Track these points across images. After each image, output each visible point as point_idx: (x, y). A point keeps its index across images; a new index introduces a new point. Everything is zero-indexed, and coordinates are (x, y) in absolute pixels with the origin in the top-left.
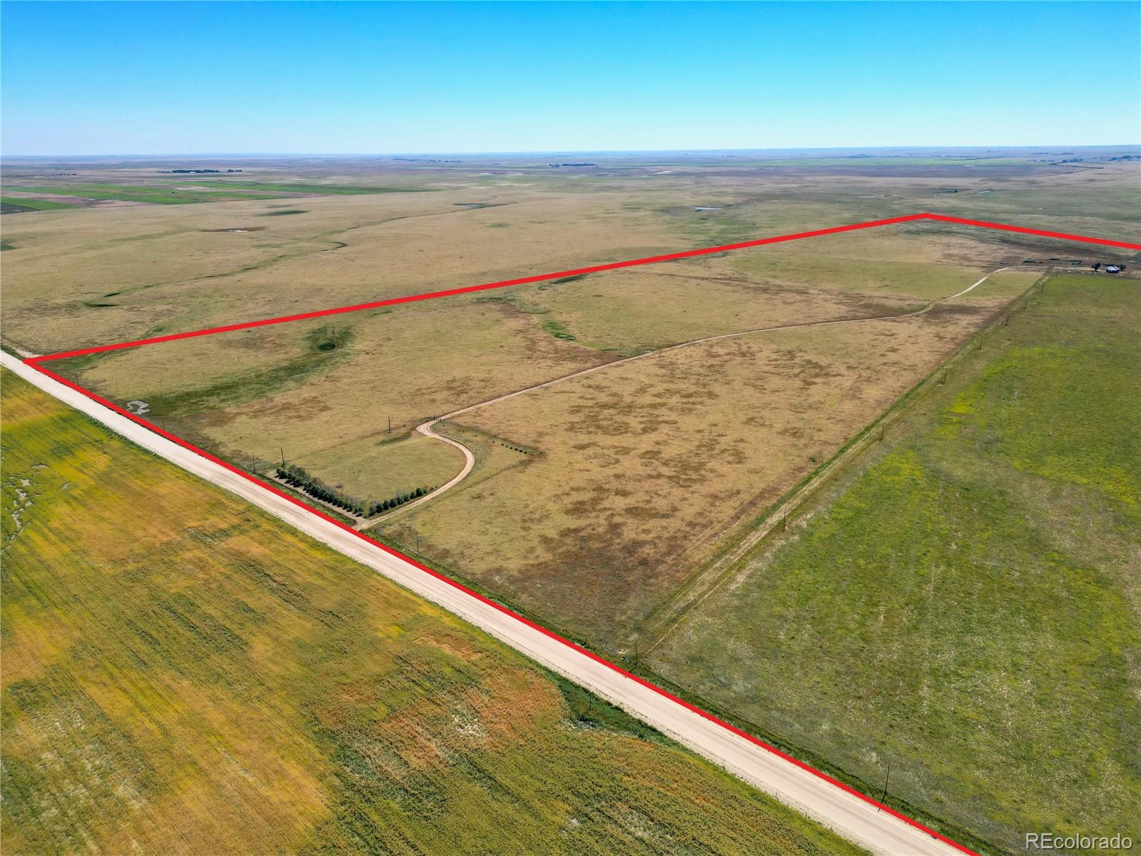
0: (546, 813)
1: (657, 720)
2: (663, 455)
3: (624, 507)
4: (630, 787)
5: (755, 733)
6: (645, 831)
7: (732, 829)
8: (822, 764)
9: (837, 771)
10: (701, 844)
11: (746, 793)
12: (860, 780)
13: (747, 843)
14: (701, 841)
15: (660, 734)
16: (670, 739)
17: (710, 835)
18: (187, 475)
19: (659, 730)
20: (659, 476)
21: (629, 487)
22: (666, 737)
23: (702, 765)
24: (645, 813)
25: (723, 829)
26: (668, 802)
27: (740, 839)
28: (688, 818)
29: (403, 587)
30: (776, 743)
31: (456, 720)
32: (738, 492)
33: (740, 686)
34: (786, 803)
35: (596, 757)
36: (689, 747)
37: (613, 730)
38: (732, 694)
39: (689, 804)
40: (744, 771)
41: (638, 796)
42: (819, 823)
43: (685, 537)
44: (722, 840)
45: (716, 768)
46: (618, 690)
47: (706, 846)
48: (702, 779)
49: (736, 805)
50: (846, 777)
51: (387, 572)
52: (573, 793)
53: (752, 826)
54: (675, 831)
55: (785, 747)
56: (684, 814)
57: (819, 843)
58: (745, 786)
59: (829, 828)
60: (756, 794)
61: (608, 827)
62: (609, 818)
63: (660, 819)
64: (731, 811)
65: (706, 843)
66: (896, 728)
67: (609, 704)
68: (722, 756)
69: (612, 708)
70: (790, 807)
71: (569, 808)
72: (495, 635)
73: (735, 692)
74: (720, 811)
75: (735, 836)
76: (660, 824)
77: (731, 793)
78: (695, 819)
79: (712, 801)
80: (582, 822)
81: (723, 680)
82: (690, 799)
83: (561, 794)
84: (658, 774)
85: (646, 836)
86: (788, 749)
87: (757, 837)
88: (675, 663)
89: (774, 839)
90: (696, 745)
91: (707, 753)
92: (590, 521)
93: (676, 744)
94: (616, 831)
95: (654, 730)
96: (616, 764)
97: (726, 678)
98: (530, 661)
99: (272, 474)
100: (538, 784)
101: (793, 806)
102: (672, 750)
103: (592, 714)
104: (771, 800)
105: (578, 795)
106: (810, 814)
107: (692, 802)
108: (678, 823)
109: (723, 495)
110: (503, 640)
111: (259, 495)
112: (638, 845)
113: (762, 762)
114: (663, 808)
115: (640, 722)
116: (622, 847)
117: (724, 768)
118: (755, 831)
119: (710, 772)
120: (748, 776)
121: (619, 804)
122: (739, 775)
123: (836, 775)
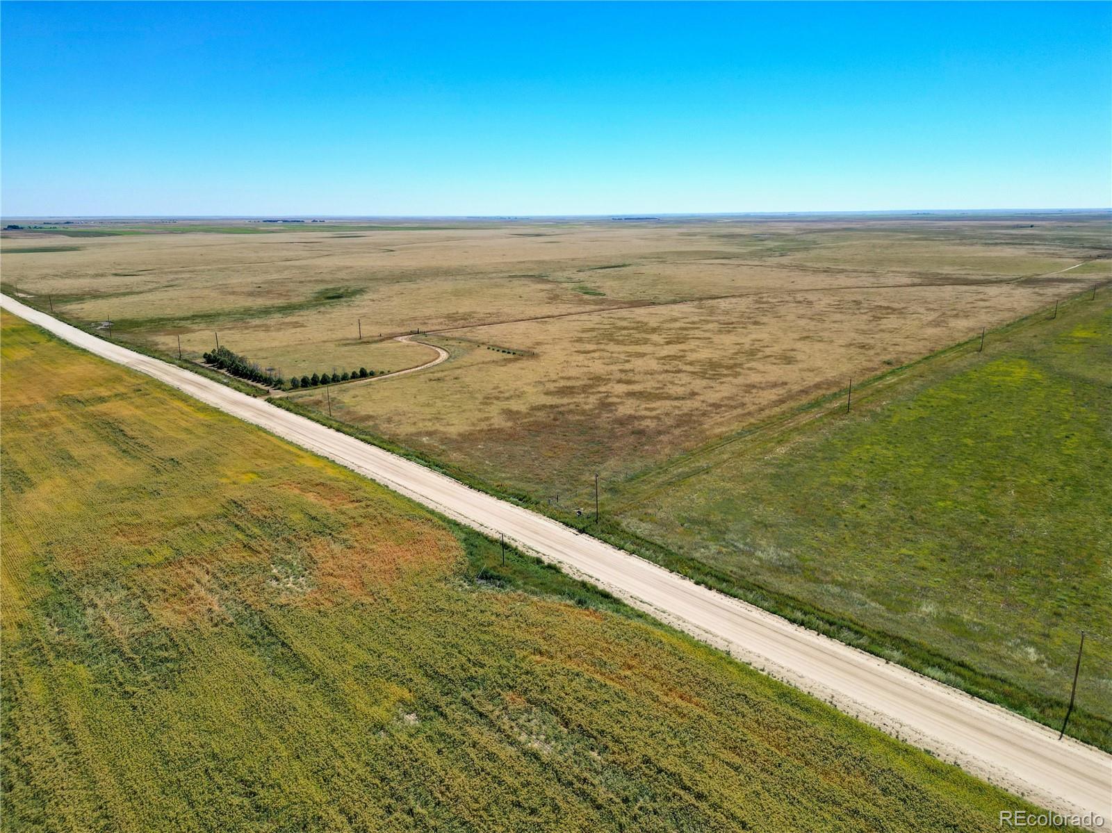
0: (361, 702)
1: (614, 583)
2: (688, 358)
3: (626, 391)
4: (538, 669)
5: (794, 608)
6: (547, 741)
7: (733, 749)
8: (927, 656)
9: (957, 668)
10: (660, 771)
11: (769, 692)
12: (1010, 685)
13: (763, 776)
14: (664, 763)
15: (617, 601)
16: (632, 609)
17: (684, 756)
18: (102, 360)
19: (615, 595)
20: (679, 371)
21: (637, 378)
22: (625, 605)
23: (685, 647)
24: (555, 712)
25: (712, 746)
26: (606, 697)
27: (749, 768)
28: (642, 723)
29: (290, 443)
30: (831, 624)
31: (275, 571)
32: (786, 384)
33: (769, 552)
34: (852, 714)
35: (489, 625)
36: (665, 622)
37: (533, 593)
38: (755, 562)
39: (648, 702)
40: (767, 659)
41: (550, 684)
42: (928, 752)
43: (704, 414)
44: (707, 766)
45: (710, 651)
46: (559, 547)
47: (672, 775)
48: (681, 665)
49: (745, 709)
50: (979, 679)
51: (279, 430)
52: (426, 674)
53: (778, 746)
54: (610, 744)
55: (850, 629)
56: (633, 717)
57: (928, 786)
58: (768, 682)
59: (950, 761)
60: (787, 694)
61: (473, 731)
62: (481, 715)
63: (583, 722)
64: (734, 718)
65: (672, 769)
66: (1067, 618)
67: (539, 561)
68: (725, 636)
69: (543, 568)
70: (861, 719)
71: (407, 696)
72: (392, 487)
73: (760, 559)
74: (711, 717)
75: (737, 760)
76: (583, 731)
77: (736, 689)
78: (655, 726)
79: (695, 699)
80: (424, 719)
81: (742, 546)
82: (651, 694)
83: (400, 673)
84: (598, 653)
85: (546, 752)
86: (856, 632)
87: (786, 766)
88: (662, 524)
89: (826, 774)
90: (679, 618)
91: (697, 631)
92: (575, 400)
93: (641, 616)
94: (487, 738)
95: (606, 596)
96: (519, 635)
97: (745, 544)
98: (432, 512)
99: (200, 361)
100: (364, 656)
101: (867, 718)
102: (635, 622)
103: (504, 572)
104: (820, 705)
105: (434, 676)
106: (905, 733)
107: (656, 699)
108: (617, 731)
109: (763, 385)
110: (402, 491)
111: (167, 373)
112: (523, 764)
113: (807, 649)
114: (594, 705)
115: (584, 584)
116: (488, 765)
117: (728, 653)
118: (784, 754)
119: (701, 657)
120: (775, 668)
121: (507, 695)
122: (757, 664)
123: (957, 674)
